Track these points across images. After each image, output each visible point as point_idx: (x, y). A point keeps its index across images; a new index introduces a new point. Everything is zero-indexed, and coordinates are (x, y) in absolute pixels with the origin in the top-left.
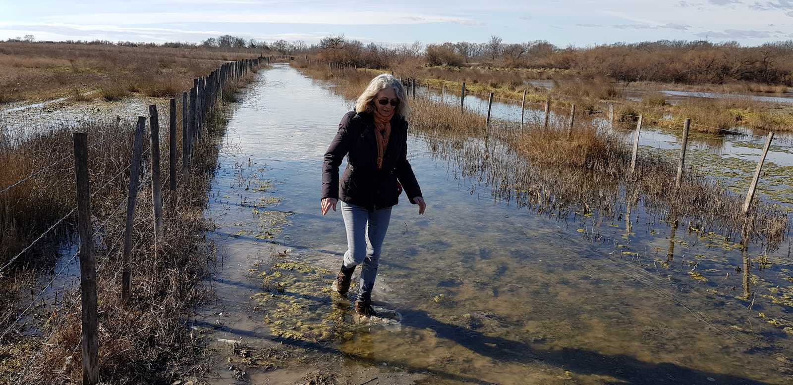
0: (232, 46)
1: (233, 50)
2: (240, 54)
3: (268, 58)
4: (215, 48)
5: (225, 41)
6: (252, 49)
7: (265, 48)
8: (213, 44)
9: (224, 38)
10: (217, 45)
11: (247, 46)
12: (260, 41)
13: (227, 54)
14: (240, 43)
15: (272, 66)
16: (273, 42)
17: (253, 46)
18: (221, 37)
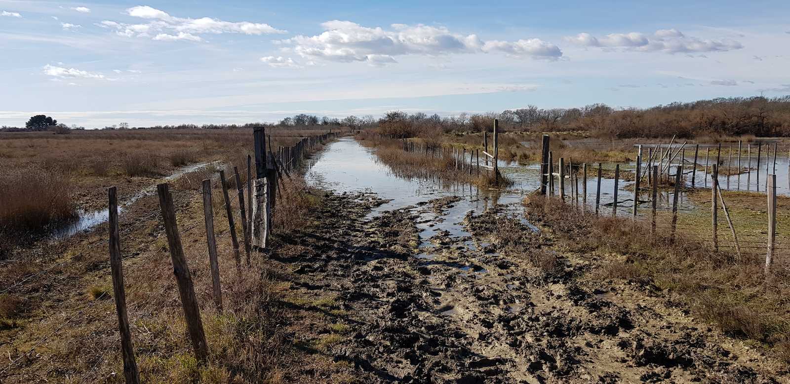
0: (306, 124)
1: (307, 128)
2: (313, 131)
3: (337, 133)
4: (291, 126)
5: (300, 120)
6: (325, 126)
7: (336, 124)
8: (289, 123)
9: (299, 117)
10: (293, 123)
11: (320, 123)
12: (332, 118)
13: (302, 132)
14: (314, 120)
15: (340, 139)
16: (344, 118)
17: (325, 123)
18: (297, 116)
